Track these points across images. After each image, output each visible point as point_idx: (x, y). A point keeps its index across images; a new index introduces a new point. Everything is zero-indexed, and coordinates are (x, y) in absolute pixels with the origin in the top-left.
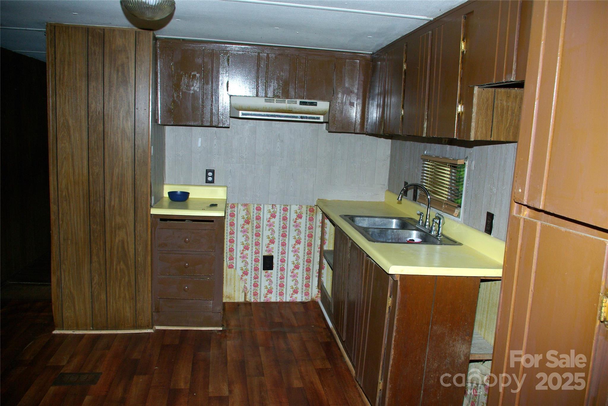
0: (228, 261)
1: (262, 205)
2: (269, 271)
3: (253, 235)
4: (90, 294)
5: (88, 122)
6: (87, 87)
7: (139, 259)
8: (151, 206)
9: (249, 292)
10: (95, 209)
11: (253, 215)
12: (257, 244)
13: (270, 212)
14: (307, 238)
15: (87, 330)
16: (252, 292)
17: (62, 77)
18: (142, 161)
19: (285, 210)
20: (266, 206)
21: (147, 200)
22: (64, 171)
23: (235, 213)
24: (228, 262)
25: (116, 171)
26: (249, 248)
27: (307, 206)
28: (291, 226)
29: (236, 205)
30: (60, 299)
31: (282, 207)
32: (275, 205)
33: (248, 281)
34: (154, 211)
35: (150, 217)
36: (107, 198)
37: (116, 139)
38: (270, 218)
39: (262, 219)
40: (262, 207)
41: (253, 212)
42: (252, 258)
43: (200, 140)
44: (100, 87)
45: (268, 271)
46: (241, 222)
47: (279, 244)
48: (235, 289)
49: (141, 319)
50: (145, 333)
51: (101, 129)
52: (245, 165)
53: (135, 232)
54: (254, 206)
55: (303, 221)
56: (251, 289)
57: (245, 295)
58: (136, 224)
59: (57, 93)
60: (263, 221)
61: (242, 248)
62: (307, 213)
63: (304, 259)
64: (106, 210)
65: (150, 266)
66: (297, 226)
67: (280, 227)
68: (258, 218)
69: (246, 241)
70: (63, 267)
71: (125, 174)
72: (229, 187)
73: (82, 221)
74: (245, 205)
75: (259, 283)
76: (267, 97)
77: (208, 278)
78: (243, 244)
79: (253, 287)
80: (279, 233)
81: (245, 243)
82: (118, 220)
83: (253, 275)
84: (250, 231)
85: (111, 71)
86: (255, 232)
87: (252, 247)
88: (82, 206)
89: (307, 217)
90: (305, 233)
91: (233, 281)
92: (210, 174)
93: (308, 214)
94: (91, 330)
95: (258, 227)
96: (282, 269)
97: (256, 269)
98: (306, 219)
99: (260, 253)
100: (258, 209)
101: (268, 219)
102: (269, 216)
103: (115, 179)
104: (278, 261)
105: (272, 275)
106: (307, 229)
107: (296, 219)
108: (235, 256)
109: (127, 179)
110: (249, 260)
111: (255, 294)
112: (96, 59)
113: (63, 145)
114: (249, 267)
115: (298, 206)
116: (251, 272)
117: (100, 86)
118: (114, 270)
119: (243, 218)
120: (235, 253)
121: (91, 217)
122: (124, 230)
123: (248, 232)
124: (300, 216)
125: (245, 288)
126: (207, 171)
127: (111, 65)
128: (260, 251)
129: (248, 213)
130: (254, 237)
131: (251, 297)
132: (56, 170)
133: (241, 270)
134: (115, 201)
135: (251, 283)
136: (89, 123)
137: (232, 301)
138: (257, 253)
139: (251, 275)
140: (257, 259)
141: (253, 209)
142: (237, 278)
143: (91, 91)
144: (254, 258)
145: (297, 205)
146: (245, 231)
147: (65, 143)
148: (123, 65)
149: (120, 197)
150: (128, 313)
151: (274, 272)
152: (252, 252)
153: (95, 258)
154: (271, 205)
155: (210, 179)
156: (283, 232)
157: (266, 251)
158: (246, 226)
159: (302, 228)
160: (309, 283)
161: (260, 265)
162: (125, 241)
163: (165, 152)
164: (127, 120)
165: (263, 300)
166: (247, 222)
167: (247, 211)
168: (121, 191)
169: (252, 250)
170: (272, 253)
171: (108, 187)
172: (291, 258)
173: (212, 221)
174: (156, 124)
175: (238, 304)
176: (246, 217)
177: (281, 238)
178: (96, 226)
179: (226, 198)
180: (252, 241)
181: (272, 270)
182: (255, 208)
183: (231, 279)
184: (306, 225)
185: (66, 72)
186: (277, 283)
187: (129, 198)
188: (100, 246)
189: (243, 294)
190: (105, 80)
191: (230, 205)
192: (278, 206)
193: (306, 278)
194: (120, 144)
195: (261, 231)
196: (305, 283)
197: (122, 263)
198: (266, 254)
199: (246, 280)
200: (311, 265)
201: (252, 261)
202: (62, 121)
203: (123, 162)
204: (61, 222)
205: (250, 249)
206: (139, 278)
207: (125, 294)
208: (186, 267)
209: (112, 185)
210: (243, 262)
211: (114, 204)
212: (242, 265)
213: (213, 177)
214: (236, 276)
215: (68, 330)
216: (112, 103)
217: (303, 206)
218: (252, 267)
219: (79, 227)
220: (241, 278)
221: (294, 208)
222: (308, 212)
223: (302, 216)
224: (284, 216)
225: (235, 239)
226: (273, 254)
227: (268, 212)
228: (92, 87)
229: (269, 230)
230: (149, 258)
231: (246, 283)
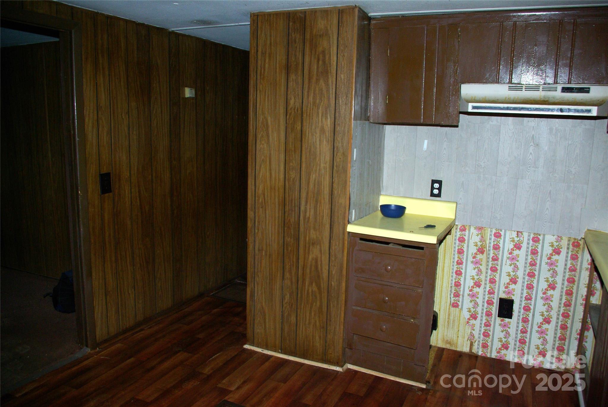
0: (452, 297)
1: (503, 231)
2: (507, 320)
3: (487, 269)
4: (281, 313)
5: (286, 120)
6: (286, 81)
7: (333, 283)
8: (349, 223)
9: (477, 341)
10: (290, 220)
11: (490, 243)
12: (492, 281)
13: (513, 241)
14: (566, 283)
15: (275, 351)
16: (481, 342)
17: (262, 71)
18: (341, 167)
19: (536, 240)
20: (508, 233)
21: (345, 213)
22: (261, 175)
23: (466, 238)
24: (452, 299)
25: (313, 176)
26: (481, 284)
27: (570, 238)
28: (543, 263)
29: (467, 228)
30: (253, 312)
31: (532, 236)
32: (521, 232)
33: (477, 328)
34: (351, 228)
35: (346, 235)
36: (302, 208)
37: (314, 139)
38: (512, 249)
39: (501, 249)
40: (502, 233)
41: (490, 239)
42: (484, 299)
43: (426, 142)
44: (300, 81)
45: (505, 319)
46: (473, 250)
47: (523, 286)
48: (458, 335)
49: (330, 352)
50: (333, 370)
51: (299, 128)
52: (482, 175)
53: (330, 251)
54: (491, 231)
55: (561, 259)
56: (479, 338)
57: (472, 345)
58: (331, 241)
59: (258, 89)
60: (503, 253)
61: (472, 284)
62: (568, 248)
63: (559, 311)
64: (300, 221)
65: (344, 293)
66: (552, 264)
67: (526, 263)
68: (496, 247)
69: (477, 275)
70: (257, 279)
71: (321, 182)
72: (460, 204)
73: (276, 231)
74: (480, 229)
75: (491, 333)
76: (511, 83)
77: (412, 320)
78: (473, 279)
79: (482, 336)
80: (525, 271)
81: (476, 277)
82: (313, 234)
83: (484, 321)
84: (484, 263)
85: (311, 59)
86: (490, 265)
87: (486, 284)
88: (277, 215)
89: (567, 253)
90: (564, 276)
91: (456, 324)
92: (436, 185)
93: (570, 250)
94: (279, 352)
95: (495, 259)
96: (525, 320)
97: (489, 314)
98: (567, 257)
99: (496, 294)
100: (498, 235)
101: (510, 249)
102: (512, 246)
103: (311, 186)
104: (520, 308)
105: (510, 326)
106: (568, 270)
107: (551, 255)
108: (461, 293)
109: (324, 186)
110: (480, 301)
111: (485, 346)
112: (296, 47)
113: (261, 146)
114: (479, 309)
115: (556, 237)
116: (482, 316)
117: (300, 78)
118: (306, 292)
119: (476, 245)
120: (462, 289)
121: (286, 228)
122: (318, 247)
123: (481, 265)
124: (557, 252)
125: (472, 335)
126: (434, 182)
127: (311, 53)
128: (496, 291)
129: (482, 240)
130: (489, 271)
131: (478, 348)
132: (254, 173)
133: (468, 311)
134: (310, 211)
135: (480, 331)
136: (288, 121)
137: (453, 348)
138: (491, 292)
139: (481, 320)
140: (491, 300)
141: (491, 235)
142: (463, 321)
143: (291, 84)
144: (486, 299)
145: (554, 236)
146: (477, 263)
147: (263, 144)
148: (323, 52)
149: (315, 208)
150: (318, 344)
151: (514, 322)
152: (485, 291)
153: (287, 275)
154: (516, 232)
155: (436, 192)
156: (531, 270)
157: (504, 292)
158: (479, 256)
159: (560, 269)
160: (564, 347)
161: (495, 309)
162: (319, 259)
163: (383, 157)
164: (326, 118)
165: (494, 355)
166: (481, 251)
167: (482, 237)
168: (317, 201)
169: (485, 288)
170: (512, 296)
171: (304, 195)
172: (540, 306)
173: (422, 248)
174: (367, 122)
175: (460, 354)
176: (479, 244)
177: (527, 278)
178: (289, 239)
179: (454, 218)
180: (486, 277)
181: (511, 319)
182: (493, 234)
183: (454, 321)
184: (566, 265)
185: (267, 66)
186: (516, 337)
187: (325, 211)
188: (293, 262)
189: (469, 342)
190: (304, 71)
191: (459, 227)
192: (525, 235)
193: (560, 339)
194: (318, 147)
195: (499, 265)
196: (557, 345)
197: (314, 284)
198: (504, 296)
199: (473, 325)
200: (569, 322)
201: (483, 302)
202: (261, 120)
203: (320, 167)
204: (256, 231)
205: (482, 287)
206: (332, 306)
207: (316, 321)
208: (385, 302)
209: (307, 193)
210: (471, 302)
211: (310, 215)
212: (471, 305)
213: (440, 189)
214: (462, 318)
215: (258, 347)
216: (311, 99)
217: (564, 238)
218: (483, 310)
219: (273, 238)
220: (468, 322)
221: (550, 239)
222: (571, 247)
223: (561, 251)
224: (533, 248)
225: (463, 271)
226: (513, 298)
227: (511, 241)
228: (291, 79)
229: (511, 265)
230: (344, 284)
231: (474, 330)
